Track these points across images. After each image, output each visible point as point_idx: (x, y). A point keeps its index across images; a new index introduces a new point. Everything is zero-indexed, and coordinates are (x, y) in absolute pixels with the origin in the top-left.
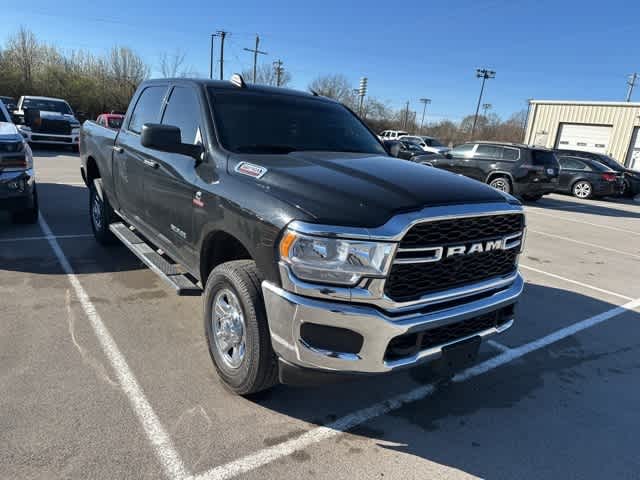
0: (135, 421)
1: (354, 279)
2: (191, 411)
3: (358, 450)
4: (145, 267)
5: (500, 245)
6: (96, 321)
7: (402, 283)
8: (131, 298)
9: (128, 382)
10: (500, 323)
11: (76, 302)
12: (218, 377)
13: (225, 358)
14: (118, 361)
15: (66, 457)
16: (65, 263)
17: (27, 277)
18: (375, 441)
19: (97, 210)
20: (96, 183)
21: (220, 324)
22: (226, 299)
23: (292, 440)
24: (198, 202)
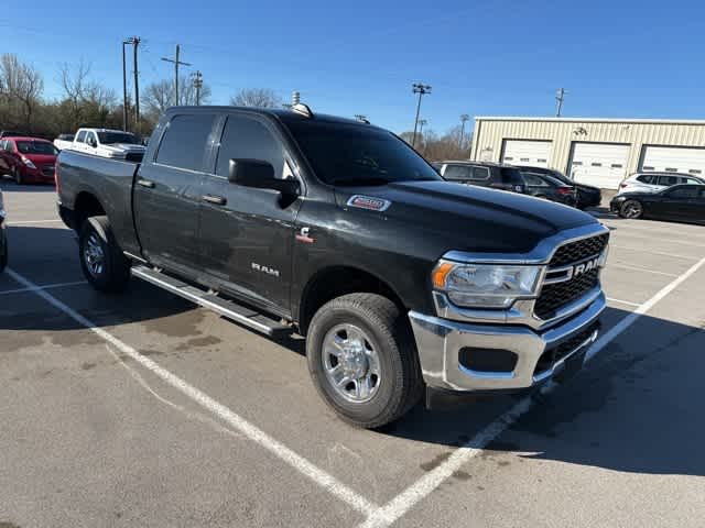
0: (287, 466)
1: (507, 302)
2: (334, 449)
3: (506, 463)
6: (164, 373)
7: (548, 302)
8: (182, 347)
10: (592, 333)
11: (125, 358)
12: (334, 415)
13: (350, 397)
15: (248, 510)
16: (78, 317)
17: (46, 337)
18: (514, 453)
20: (93, 221)
21: (334, 361)
22: (343, 335)
23: (445, 464)
24: (305, 238)
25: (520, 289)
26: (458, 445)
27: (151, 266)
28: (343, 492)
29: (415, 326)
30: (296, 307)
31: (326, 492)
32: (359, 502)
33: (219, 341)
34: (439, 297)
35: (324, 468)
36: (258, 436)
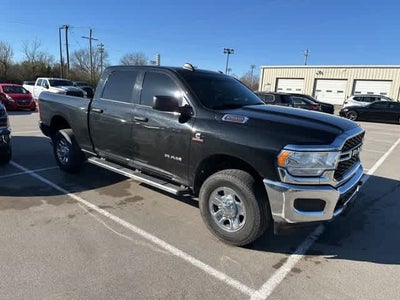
0: (199, 270)
1: (319, 172)
2: (222, 259)
3: (319, 262)
8: (122, 203)
11: (91, 210)
12: (217, 239)
13: (227, 229)
16: (58, 188)
17: (43, 200)
18: (322, 257)
20: (63, 132)
21: (216, 208)
22: (221, 193)
23: (285, 264)
24: (198, 139)
25: (326, 165)
27: (99, 157)
28: (234, 283)
29: (267, 187)
30: (192, 179)
31: (224, 284)
32: (244, 289)
33: (142, 199)
34: (282, 171)
35: (220, 270)
36: (178, 253)
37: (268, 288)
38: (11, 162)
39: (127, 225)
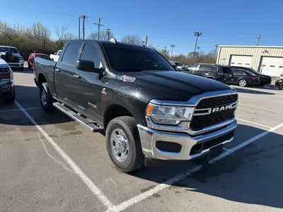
1: (177, 122)
2: (107, 180)
3: (179, 192)
4: (74, 120)
5: (230, 107)
6: (54, 144)
7: (196, 123)
8: (66, 135)
9: (77, 170)
10: (230, 138)
11: (43, 137)
12: (114, 166)
13: (119, 159)
14: (70, 161)
16: (33, 121)
17: (17, 127)
18: (184, 188)
19: (44, 97)
21: (114, 143)
22: (117, 133)
23: (151, 190)
24: (104, 92)
25: (184, 117)
26: (160, 182)
27: (61, 103)
28: (103, 198)
29: (139, 130)
32: (107, 203)
33: (81, 133)
34: (148, 119)
35: (99, 187)
37: (125, 205)
38: (16, 102)
39: (58, 148)
